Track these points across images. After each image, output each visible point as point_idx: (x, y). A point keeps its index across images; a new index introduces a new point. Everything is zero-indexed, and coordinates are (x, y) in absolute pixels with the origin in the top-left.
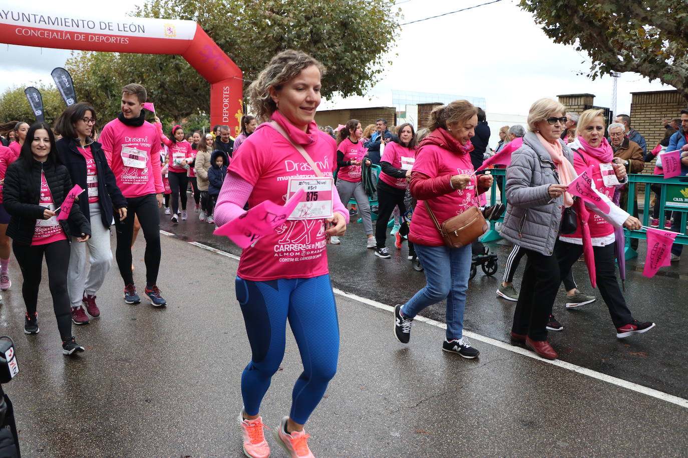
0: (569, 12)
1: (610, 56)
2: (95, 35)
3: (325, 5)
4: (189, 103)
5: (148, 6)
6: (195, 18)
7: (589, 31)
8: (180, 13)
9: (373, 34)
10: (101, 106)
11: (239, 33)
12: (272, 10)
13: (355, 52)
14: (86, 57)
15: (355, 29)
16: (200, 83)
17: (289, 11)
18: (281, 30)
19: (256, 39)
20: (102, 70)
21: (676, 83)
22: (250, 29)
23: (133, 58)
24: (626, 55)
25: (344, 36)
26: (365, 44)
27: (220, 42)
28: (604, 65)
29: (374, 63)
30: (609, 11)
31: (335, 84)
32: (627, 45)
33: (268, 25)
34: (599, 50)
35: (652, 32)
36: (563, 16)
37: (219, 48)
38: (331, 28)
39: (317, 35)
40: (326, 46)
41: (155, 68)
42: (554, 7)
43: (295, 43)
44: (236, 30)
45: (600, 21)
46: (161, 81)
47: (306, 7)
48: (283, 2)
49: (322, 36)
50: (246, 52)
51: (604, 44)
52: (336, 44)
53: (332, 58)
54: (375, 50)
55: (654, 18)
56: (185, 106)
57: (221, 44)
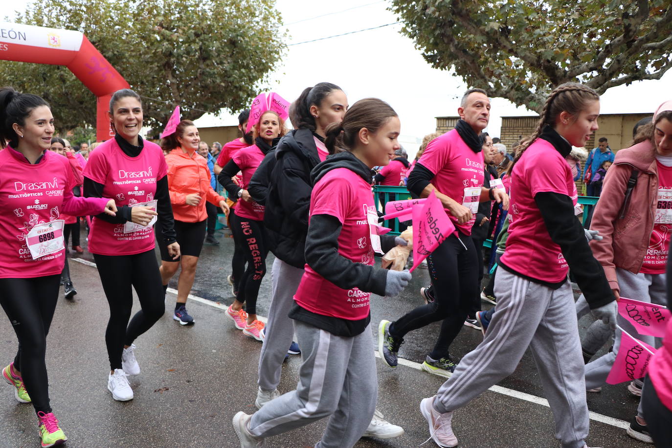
0: (446, 40)
1: (482, 81)
3: (215, 23)
4: (75, 116)
5: (30, 13)
6: (81, 29)
7: (463, 59)
8: (65, 23)
9: (261, 53)
11: (127, 46)
12: (161, 25)
13: (243, 70)
15: (243, 47)
16: (86, 96)
17: (178, 27)
18: (169, 46)
19: (146, 53)
21: (539, 109)
22: (139, 43)
23: (13, 66)
24: (496, 83)
25: (233, 54)
26: (253, 63)
27: (107, 55)
29: (262, 81)
30: (481, 42)
31: (223, 101)
32: (497, 73)
33: (157, 39)
34: (472, 76)
35: (518, 63)
36: (440, 44)
37: (106, 60)
38: (220, 46)
39: (206, 52)
40: (215, 64)
41: (38, 78)
42: (432, 35)
43: (184, 59)
44: (125, 43)
45: (473, 50)
46: (44, 92)
47: (196, 24)
48: (172, 18)
49: (211, 53)
50: (134, 66)
51: (477, 72)
52: (225, 61)
53: (220, 75)
54: (263, 69)
55: (519, 51)
56: (70, 119)
57: (108, 57)
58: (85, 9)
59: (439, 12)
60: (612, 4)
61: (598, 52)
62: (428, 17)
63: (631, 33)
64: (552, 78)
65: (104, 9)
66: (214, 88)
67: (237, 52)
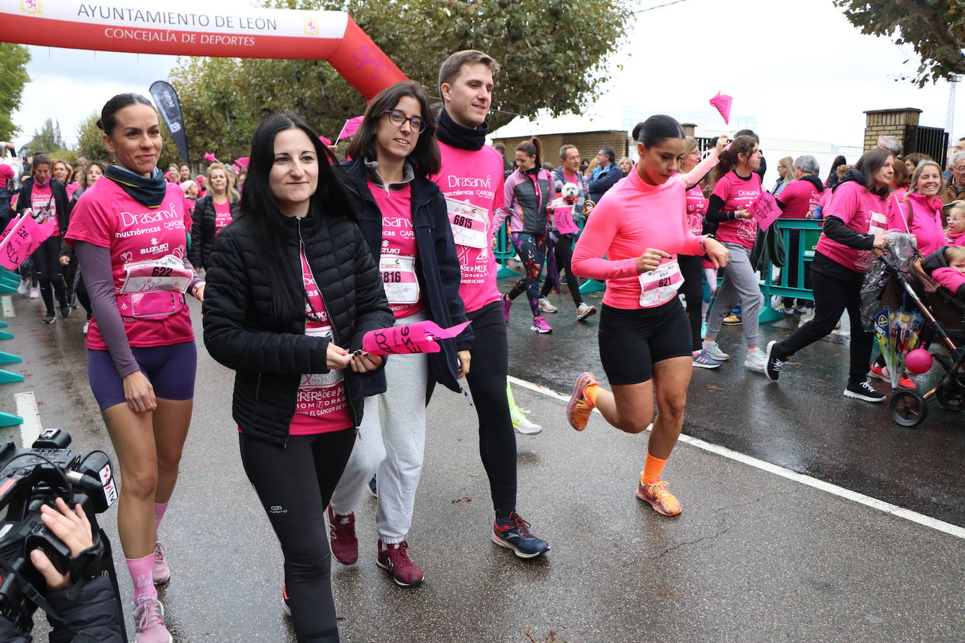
1: (948, 50)
2: (209, 34)
6: (345, 8)
7: (916, 15)
9: (596, 25)
10: (216, 132)
11: (406, 27)
13: (570, 53)
14: (196, 65)
15: (570, 19)
16: (352, 99)
18: (465, 23)
19: (431, 36)
20: (218, 82)
22: (423, 22)
23: (260, 65)
25: (555, 29)
26: (585, 40)
27: (379, 42)
28: (939, 64)
29: (597, 67)
31: (542, 98)
33: (447, 15)
34: (932, 42)
37: (378, 49)
38: (536, 19)
39: (516, 27)
40: (529, 45)
41: (291, 78)
43: (486, 40)
44: (403, 23)
46: (298, 97)
49: (523, 30)
50: (416, 54)
51: (941, 32)
52: (543, 41)
53: (537, 61)
54: (598, 48)
56: (332, 131)
57: (381, 43)
66: (527, 79)
67: (562, 28)
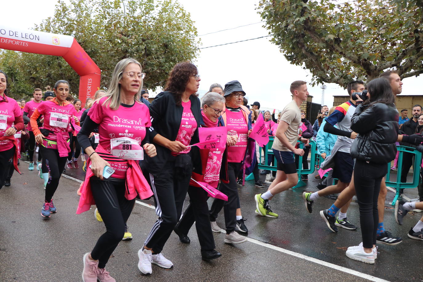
1: (322, 73)
2: (5, 39)
3: (155, 33)
5: (43, 25)
6: (73, 35)
7: (310, 58)
8: (63, 31)
9: (183, 53)
11: (100, 46)
12: (122, 33)
13: (171, 63)
15: (172, 49)
16: (73, 76)
17: (132, 35)
18: (126, 46)
19: (111, 51)
20: (10, 63)
22: (108, 45)
23: (31, 57)
24: (331, 73)
25: (165, 52)
26: (178, 58)
27: (88, 51)
28: (319, 78)
30: (322, 47)
31: (158, 82)
32: (332, 67)
33: (119, 42)
34: (316, 69)
35: (345, 62)
36: (296, 48)
37: (87, 54)
38: (157, 47)
39: (149, 51)
40: (154, 58)
41: (45, 64)
42: (291, 42)
43: (135, 54)
44: (99, 44)
45: (316, 53)
46: (48, 73)
47: (143, 34)
48: (129, 29)
49: (152, 51)
50: (104, 58)
51: (319, 66)
52: (160, 57)
55: (346, 53)
58: (76, 23)
59: (296, 28)
60: (408, 23)
61: (398, 55)
62: (289, 31)
63: (420, 43)
64: (367, 71)
65: (88, 23)
66: (153, 73)
67: (168, 52)
